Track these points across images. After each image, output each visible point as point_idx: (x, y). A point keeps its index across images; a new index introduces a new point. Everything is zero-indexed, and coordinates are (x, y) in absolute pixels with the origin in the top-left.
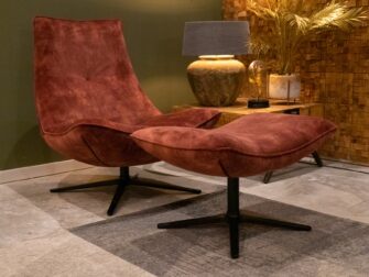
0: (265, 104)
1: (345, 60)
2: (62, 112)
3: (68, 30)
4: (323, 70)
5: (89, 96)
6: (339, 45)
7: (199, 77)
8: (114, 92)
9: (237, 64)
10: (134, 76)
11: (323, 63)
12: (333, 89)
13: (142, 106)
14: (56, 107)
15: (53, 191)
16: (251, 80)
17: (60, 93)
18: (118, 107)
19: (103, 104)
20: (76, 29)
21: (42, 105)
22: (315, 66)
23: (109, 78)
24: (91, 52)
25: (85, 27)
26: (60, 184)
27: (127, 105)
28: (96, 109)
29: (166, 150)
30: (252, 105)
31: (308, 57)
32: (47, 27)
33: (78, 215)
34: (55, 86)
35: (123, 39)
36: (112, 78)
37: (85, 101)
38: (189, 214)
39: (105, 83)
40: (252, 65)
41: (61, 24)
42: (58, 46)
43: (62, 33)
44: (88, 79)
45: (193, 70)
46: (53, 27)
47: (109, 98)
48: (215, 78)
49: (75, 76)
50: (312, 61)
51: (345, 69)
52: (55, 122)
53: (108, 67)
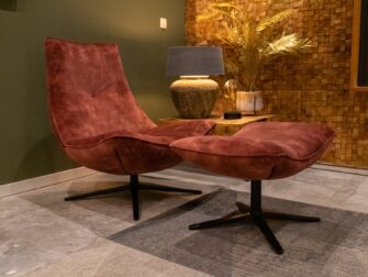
0: (238, 116)
1: (294, 80)
2: (78, 126)
3: (76, 51)
4: (275, 88)
5: (97, 111)
6: (288, 68)
7: (184, 94)
8: (117, 107)
9: (212, 83)
10: (130, 93)
11: (275, 82)
12: (284, 102)
13: (141, 120)
14: (72, 121)
15: (67, 199)
16: (226, 96)
17: (73, 108)
18: (122, 120)
19: (109, 119)
20: (82, 50)
21: (57, 120)
22: (268, 85)
23: (111, 95)
24: (95, 71)
25: (89, 48)
26: (69, 192)
27: (129, 119)
28: (105, 123)
29: (215, 158)
30: (227, 116)
31: (262, 78)
32: (58, 48)
33: (106, 222)
34: (69, 102)
35: (120, 60)
36: (114, 95)
37: (94, 116)
38: (207, 213)
39: (109, 99)
40: (227, 84)
41: (70, 46)
42: (68, 65)
43: (71, 53)
44: (93, 96)
45: (178, 88)
46: (63, 48)
47: (114, 112)
48: (197, 94)
49: (84, 93)
50: (266, 81)
51: (294, 87)
52: (73, 135)
53: (110, 85)
